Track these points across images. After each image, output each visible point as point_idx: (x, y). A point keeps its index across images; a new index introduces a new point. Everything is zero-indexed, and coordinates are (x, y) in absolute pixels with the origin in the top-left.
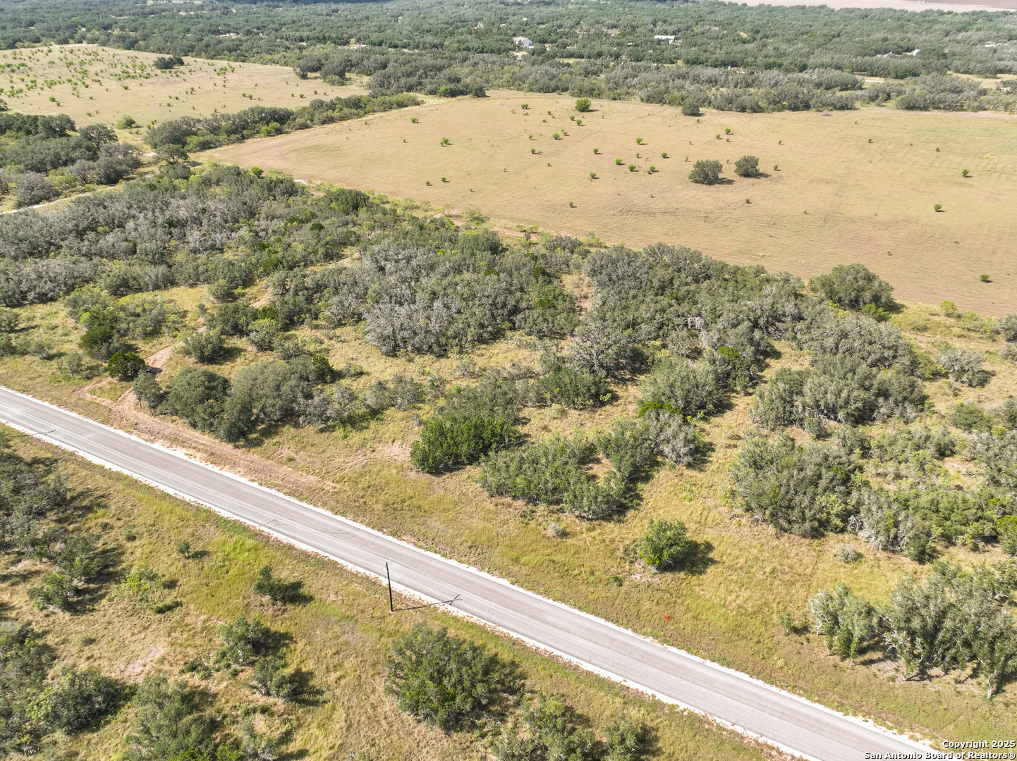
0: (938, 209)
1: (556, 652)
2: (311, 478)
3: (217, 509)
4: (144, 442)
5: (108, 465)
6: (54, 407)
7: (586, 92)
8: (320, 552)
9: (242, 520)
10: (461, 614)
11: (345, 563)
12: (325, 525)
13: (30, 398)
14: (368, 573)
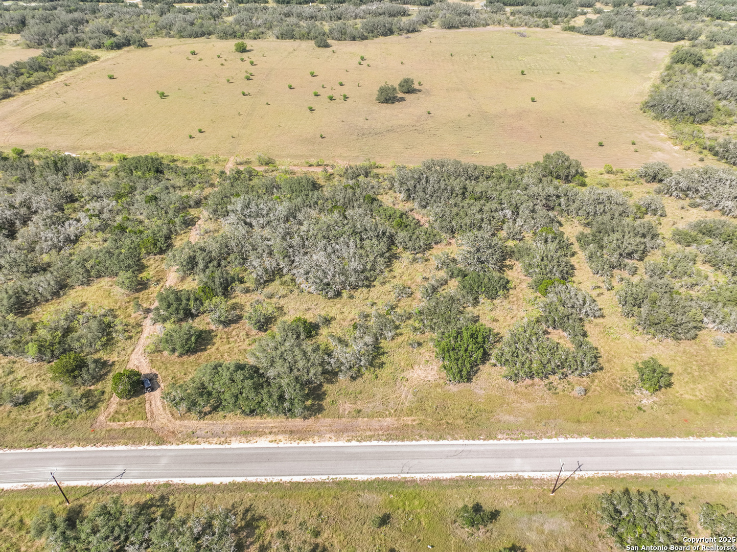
0: (533, 100)
1: (663, 472)
2: (388, 419)
3: (353, 477)
4: (220, 446)
5: (217, 481)
6: (89, 448)
7: (230, 35)
8: (463, 474)
9: (381, 476)
10: (591, 474)
11: (487, 475)
12: (442, 452)
13: (49, 449)
14: (509, 474)
